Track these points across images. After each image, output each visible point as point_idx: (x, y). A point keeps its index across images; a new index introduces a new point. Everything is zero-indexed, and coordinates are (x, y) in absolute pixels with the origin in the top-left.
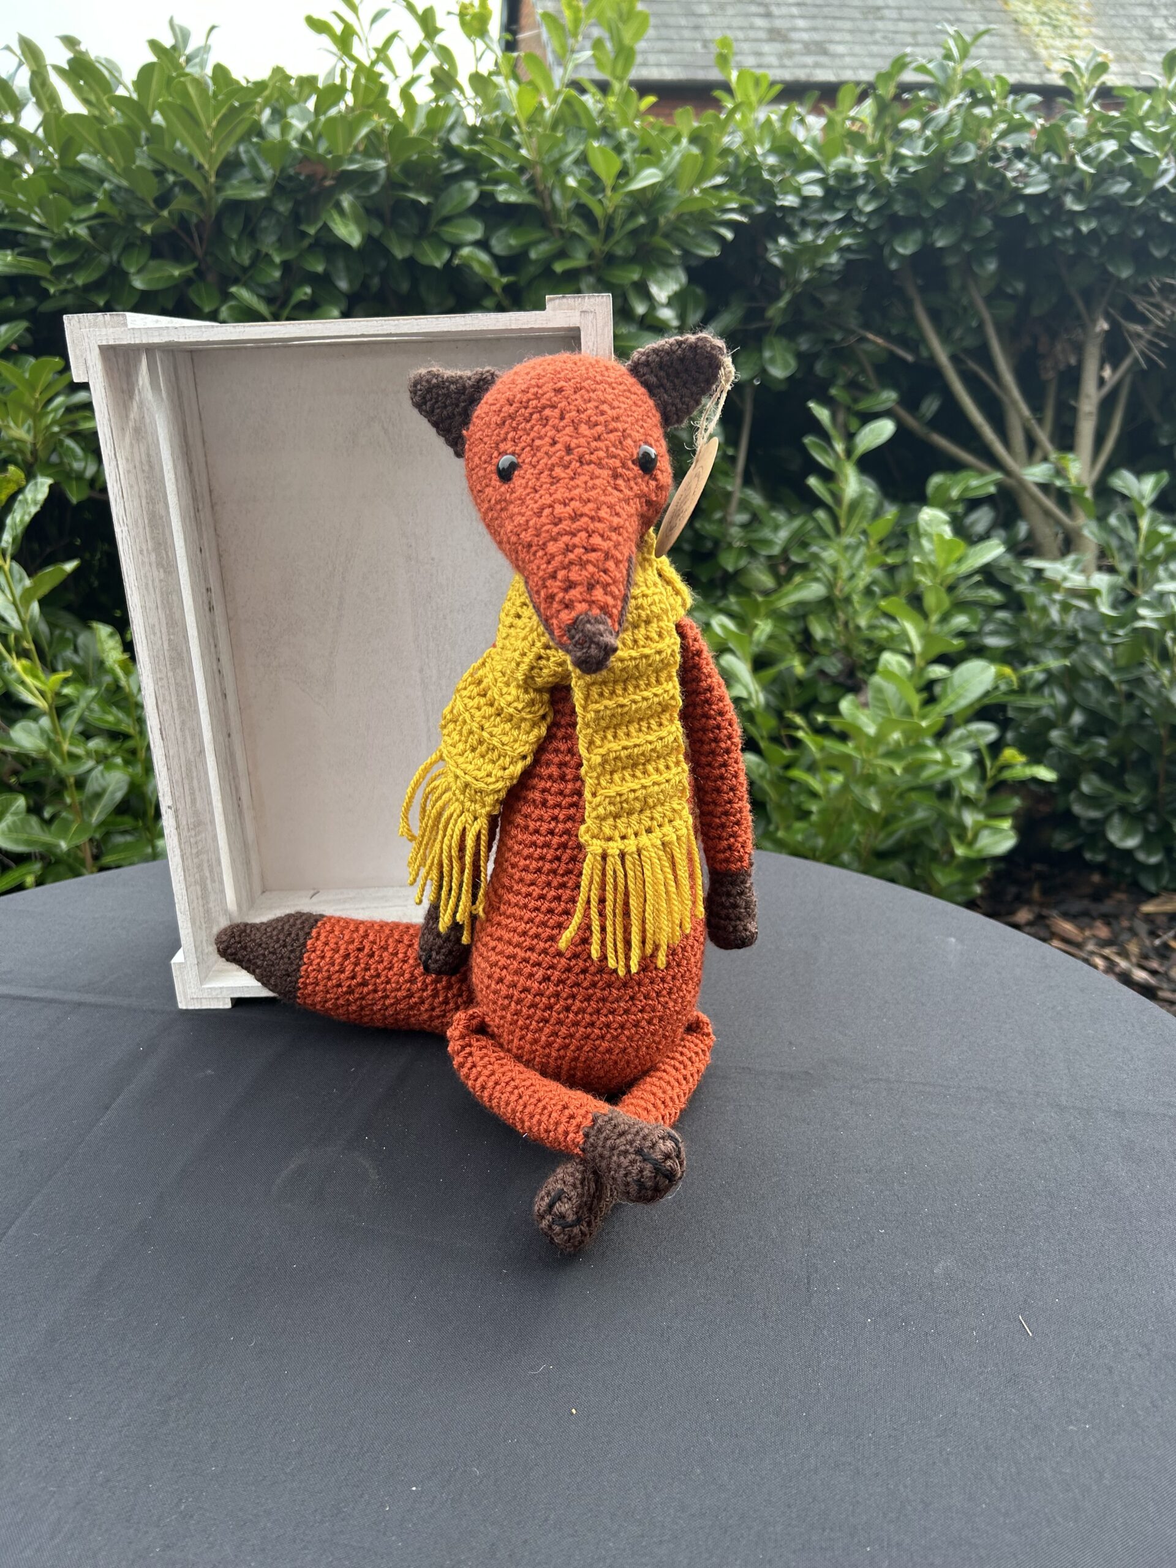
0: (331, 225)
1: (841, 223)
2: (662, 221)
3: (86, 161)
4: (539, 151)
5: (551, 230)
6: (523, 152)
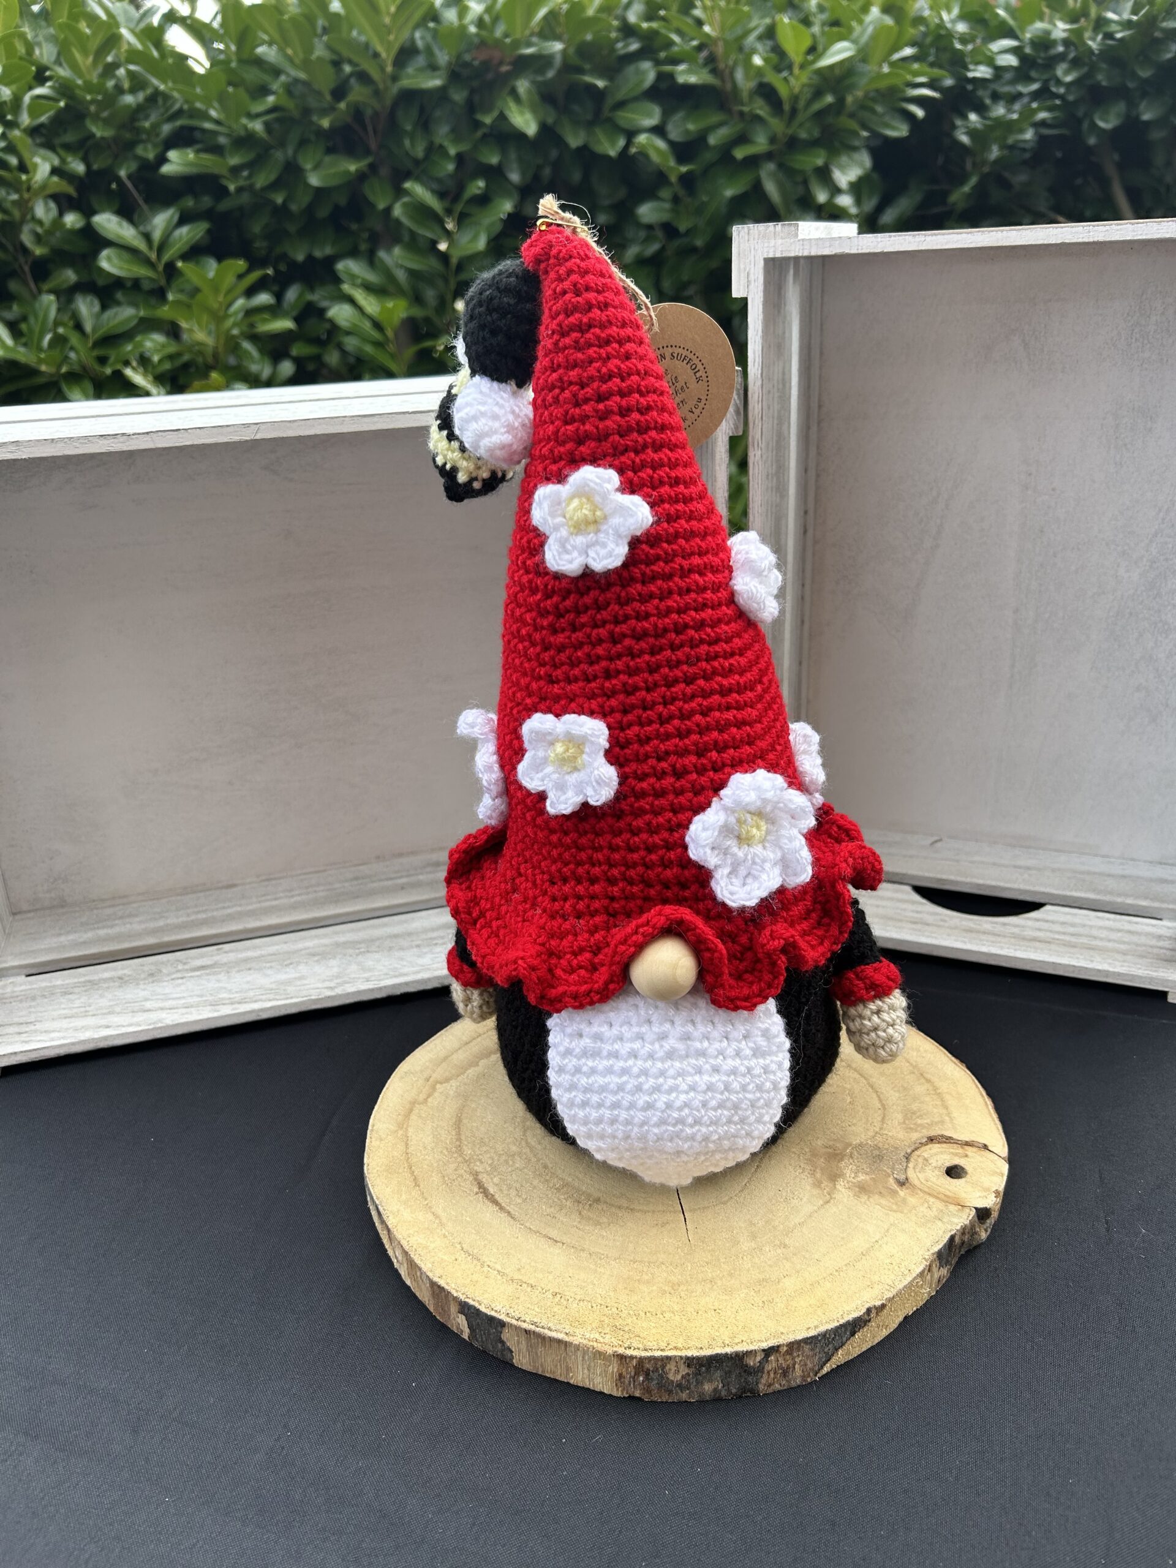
0: (507, 113)
1: (1036, 95)
2: (849, 99)
3: (264, 53)
4: (722, 29)
5: (729, 112)
6: (707, 29)
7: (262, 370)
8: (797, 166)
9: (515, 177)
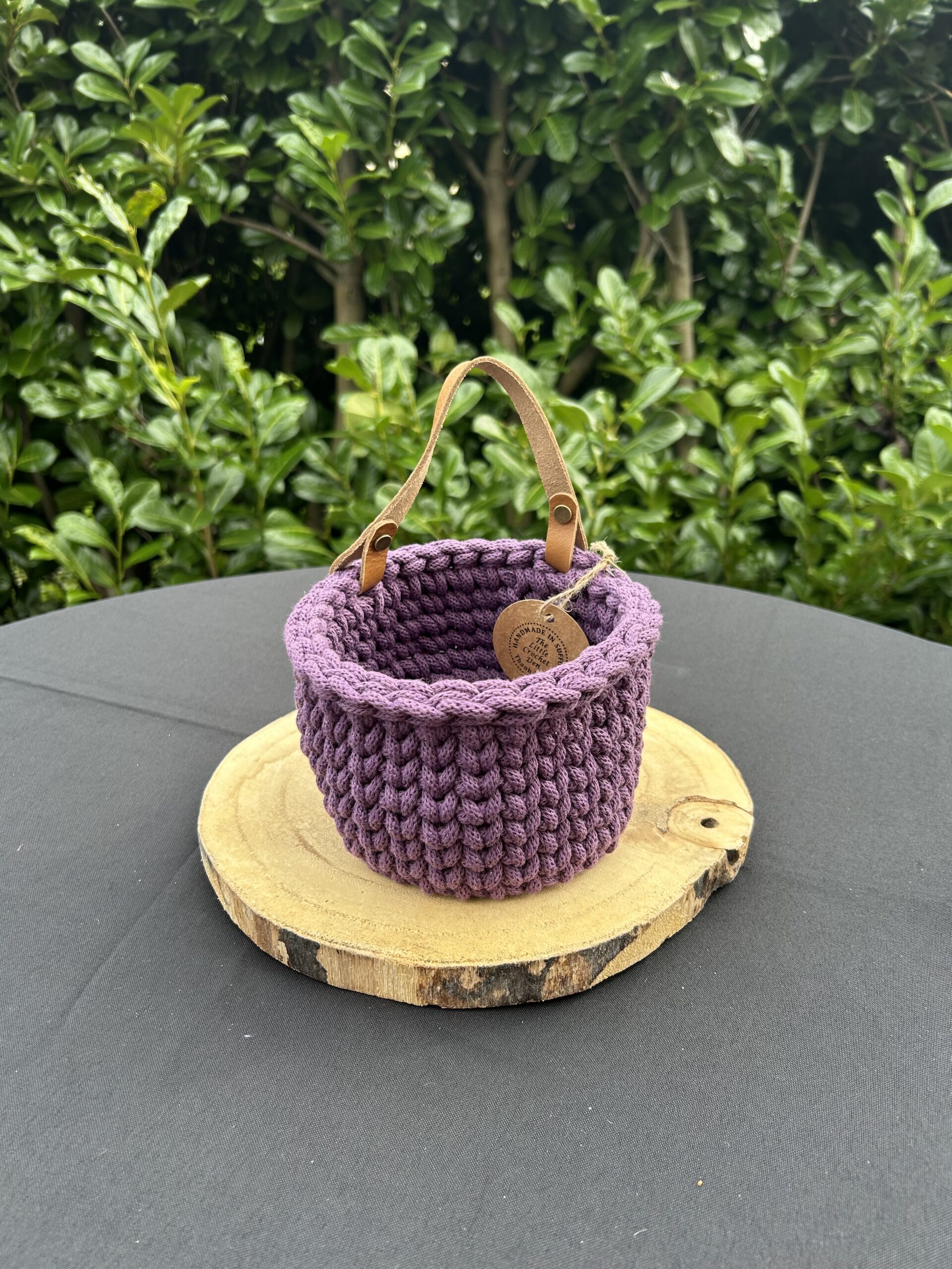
7: (219, 193)
8: (713, 23)
9: (454, 23)
